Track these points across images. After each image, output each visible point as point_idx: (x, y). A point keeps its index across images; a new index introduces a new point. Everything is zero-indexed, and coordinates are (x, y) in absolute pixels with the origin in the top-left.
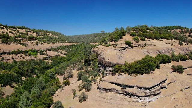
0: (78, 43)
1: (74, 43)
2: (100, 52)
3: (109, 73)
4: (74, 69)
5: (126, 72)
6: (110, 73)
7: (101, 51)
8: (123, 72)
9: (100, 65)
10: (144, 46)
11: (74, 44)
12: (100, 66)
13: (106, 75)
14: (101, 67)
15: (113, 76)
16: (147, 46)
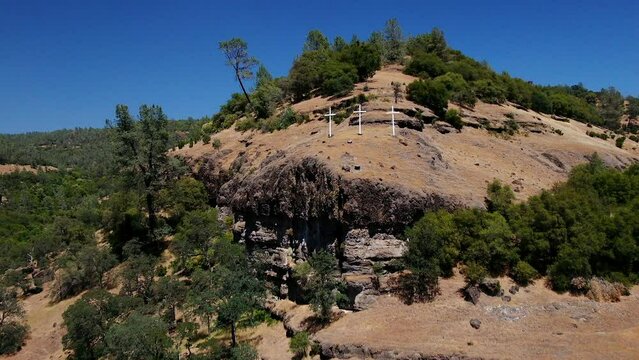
0: (52, 168)
1: (24, 164)
2: (226, 166)
3: (376, 284)
4: (29, 292)
5: (524, 266)
6: (384, 279)
7: (232, 159)
8: (497, 266)
9: (268, 225)
10: (505, 130)
11: (28, 168)
12: (263, 234)
13: (347, 303)
14: (272, 244)
15: (418, 308)
16: (521, 130)
